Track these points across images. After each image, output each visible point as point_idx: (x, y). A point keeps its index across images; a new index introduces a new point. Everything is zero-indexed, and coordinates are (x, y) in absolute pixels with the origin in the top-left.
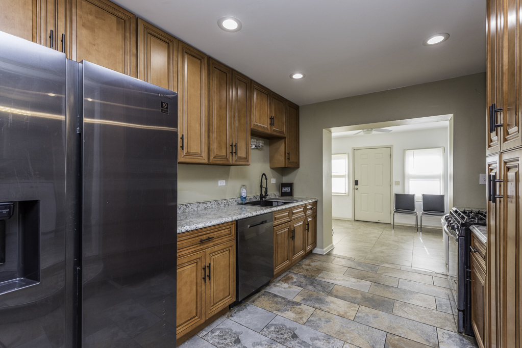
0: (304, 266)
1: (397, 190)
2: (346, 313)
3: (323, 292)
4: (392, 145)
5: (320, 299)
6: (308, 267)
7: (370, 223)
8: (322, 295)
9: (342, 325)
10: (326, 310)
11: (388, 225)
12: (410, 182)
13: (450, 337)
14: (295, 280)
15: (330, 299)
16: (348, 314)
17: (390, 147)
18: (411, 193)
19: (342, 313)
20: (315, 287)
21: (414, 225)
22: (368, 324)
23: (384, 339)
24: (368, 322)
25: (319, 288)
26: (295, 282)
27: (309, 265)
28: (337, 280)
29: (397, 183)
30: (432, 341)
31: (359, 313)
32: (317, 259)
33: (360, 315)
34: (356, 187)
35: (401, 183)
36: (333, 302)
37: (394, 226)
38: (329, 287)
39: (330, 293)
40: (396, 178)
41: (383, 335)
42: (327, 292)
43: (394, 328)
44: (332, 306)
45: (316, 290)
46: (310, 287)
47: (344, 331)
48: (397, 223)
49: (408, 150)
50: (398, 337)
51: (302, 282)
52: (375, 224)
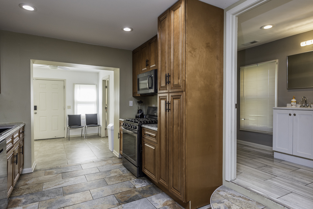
0: (21, 187)
1: (69, 112)
2: (85, 198)
3: (57, 196)
4: (66, 80)
5: (61, 201)
6: (26, 186)
7: (48, 140)
8: (59, 198)
9: (89, 206)
10: (72, 204)
11: (63, 139)
12: (78, 106)
13: (136, 181)
14: (24, 201)
15: (67, 197)
16: (87, 198)
17: (64, 81)
18: (78, 114)
19: (84, 200)
20: (48, 196)
21: (80, 135)
22: (102, 196)
23: (115, 198)
24: (101, 195)
25: (53, 195)
26: (26, 202)
27: (26, 184)
28: (61, 184)
29: (69, 107)
30: (132, 187)
31: (93, 194)
32: (29, 177)
33: (94, 195)
34: (36, 111)
35: (71, 107)
36: (71, 198)
37: (69, 138)
38: (59, 191)
39: (64, 194)
40: (68, 103)
41: (113, 197)
42: (62, 194)
43: (115, 191)
44: (73, 200)
45: (52, 197)
46: (45, 198)
47: (93, 207)
48: (72, 136)
49: (76, 84)
50: (119, 194)
51: (33, 199)
52: (53, 140)
